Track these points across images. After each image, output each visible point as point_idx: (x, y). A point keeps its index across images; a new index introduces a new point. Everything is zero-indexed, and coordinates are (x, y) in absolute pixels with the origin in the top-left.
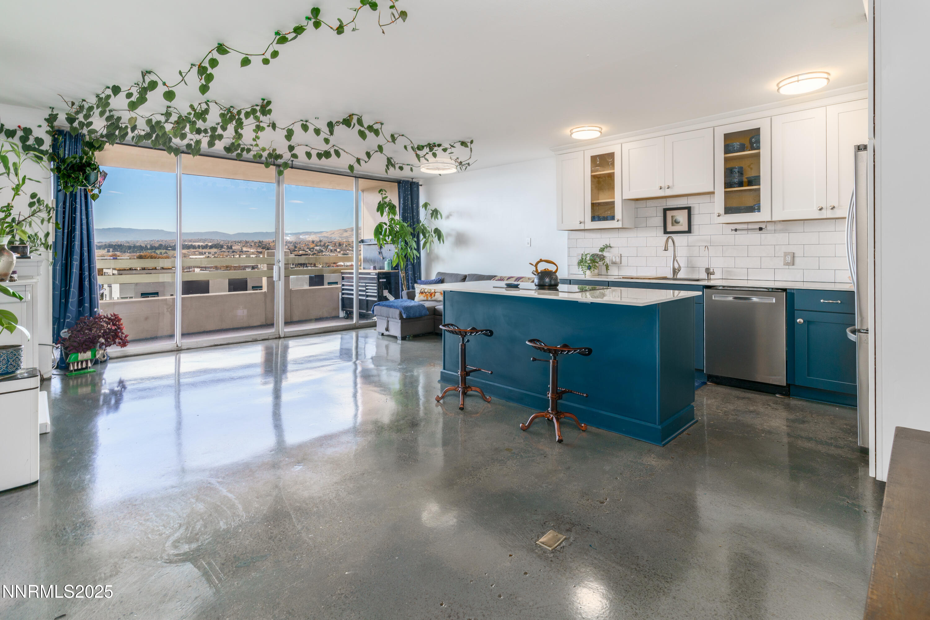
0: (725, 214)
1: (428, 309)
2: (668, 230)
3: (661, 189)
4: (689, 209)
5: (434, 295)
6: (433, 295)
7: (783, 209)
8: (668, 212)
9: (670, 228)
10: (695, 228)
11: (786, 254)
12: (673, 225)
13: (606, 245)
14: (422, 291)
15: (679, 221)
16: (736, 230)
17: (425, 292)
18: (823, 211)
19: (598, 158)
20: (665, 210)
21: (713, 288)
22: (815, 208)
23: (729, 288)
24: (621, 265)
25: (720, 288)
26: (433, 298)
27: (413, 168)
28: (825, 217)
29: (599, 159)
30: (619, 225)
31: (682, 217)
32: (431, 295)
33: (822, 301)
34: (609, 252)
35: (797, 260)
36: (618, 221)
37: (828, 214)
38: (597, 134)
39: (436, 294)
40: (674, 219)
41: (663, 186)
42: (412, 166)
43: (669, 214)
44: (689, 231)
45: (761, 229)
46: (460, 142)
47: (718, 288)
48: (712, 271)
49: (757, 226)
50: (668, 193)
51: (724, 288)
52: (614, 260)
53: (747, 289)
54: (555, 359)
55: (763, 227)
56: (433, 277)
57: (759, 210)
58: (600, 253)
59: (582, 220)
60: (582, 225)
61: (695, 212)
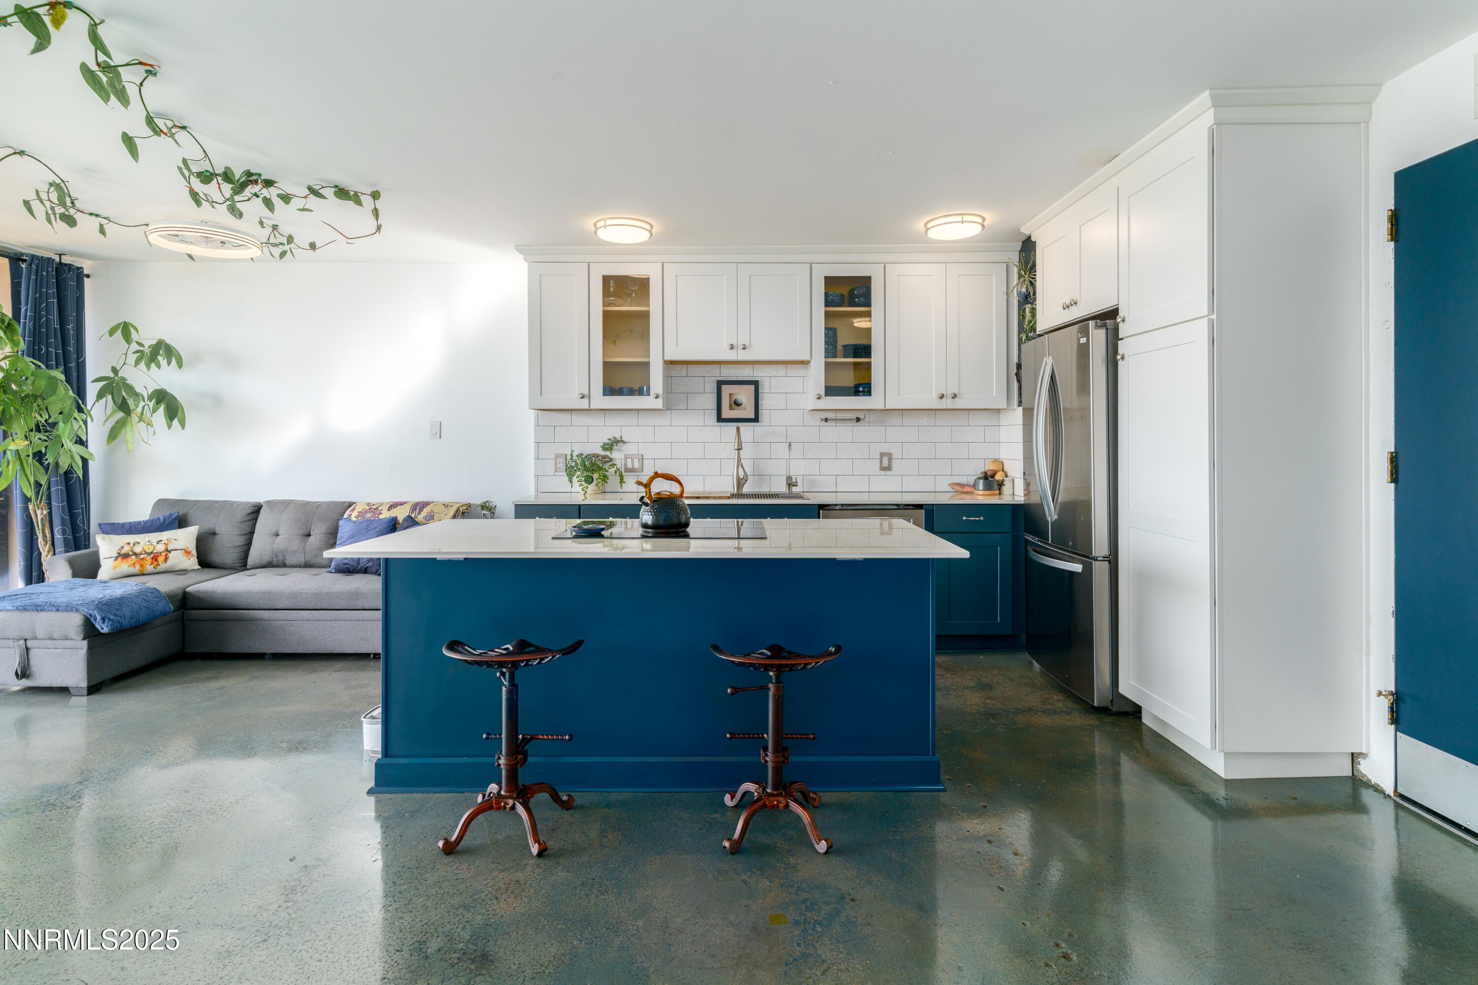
0: (825, 396)
1: (171, 597)
2: (724, 416)
3: (732, 348)
4: (756, 384)
5: (166, 559)
6: (161, 559)
7: (899, 395)
8: (724, 387)
9: (726, 413)
10: (763, 414)
11: (882, 455)
12: (731, 408)
13: (614, 438)
14: (123, 552)
15: (741, 402)
16: (826, 420)
17: (135, 554)
18: (944, 399)
19: (612, 281)
20: (720, 384)
21: (826, 508)
22: (935, 395)
23: (849, 508)
24: (641, 474)
25: (838, 507)
26: (163, 566)
27: (108, 227)
28: (945, 408)
29: (614, 282)
30: (659, 404)
31: (744, 395)
32: (155, 558)
33: (964, 518)
34: (620, 450)
35: (895, 463)
36: (657, 397)
37: (947, 403)
38: (643, 236)
39: (170, 555)
40: (733, 399)
41: (735, 343)
42: (104, 221)
43: (726, 390)
44: (756, 419)
45: (858, 420)
46: (336, 186)
47: (834, 507)
48: (794, 480)
49: (854, 416)
50: (743, 356)
51: (843, 508)
52: (629, 465)
53: (872, 507)
54: (778, 681)
55: (862, 417)
56: (142, 513)
57: (869, 393)
58: (603, 453)
59: (586, 392)
60: (586, 401)
61: (764, 389)
